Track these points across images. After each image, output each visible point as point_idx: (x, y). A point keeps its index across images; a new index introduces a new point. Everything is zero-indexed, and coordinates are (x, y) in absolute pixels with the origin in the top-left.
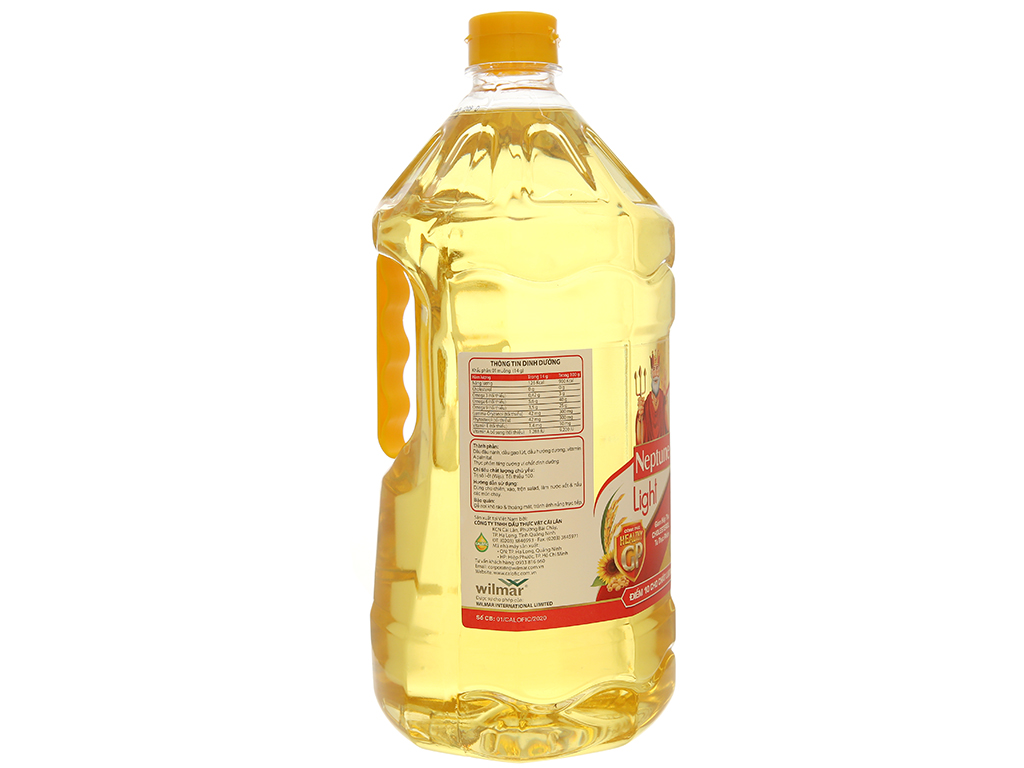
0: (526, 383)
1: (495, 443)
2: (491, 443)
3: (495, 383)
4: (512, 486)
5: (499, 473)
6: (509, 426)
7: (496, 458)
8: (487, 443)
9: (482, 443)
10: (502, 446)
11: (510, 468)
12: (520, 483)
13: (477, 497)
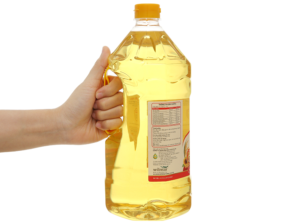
0: (168, 110)
1: (160, 127)
2: (159, 127)
3: (160, 110)
4: (165, 139)
5: (161, 136)
6: (164, 122)
7: (160, 132)
8: (157, 127)
9: (156, 127)
10: (162, 128)
11: (164, 134)
12: (167, 138)
13: (154, 143)
